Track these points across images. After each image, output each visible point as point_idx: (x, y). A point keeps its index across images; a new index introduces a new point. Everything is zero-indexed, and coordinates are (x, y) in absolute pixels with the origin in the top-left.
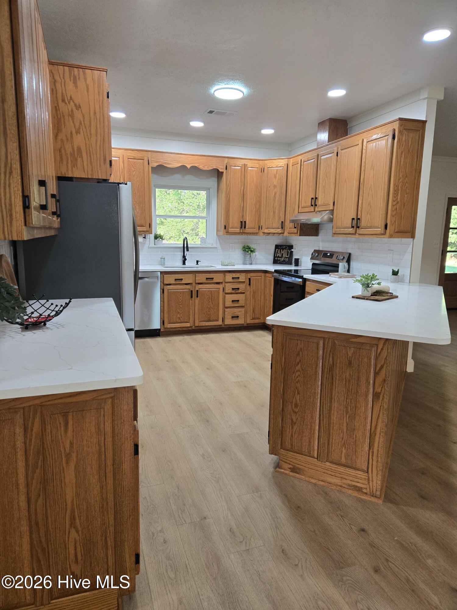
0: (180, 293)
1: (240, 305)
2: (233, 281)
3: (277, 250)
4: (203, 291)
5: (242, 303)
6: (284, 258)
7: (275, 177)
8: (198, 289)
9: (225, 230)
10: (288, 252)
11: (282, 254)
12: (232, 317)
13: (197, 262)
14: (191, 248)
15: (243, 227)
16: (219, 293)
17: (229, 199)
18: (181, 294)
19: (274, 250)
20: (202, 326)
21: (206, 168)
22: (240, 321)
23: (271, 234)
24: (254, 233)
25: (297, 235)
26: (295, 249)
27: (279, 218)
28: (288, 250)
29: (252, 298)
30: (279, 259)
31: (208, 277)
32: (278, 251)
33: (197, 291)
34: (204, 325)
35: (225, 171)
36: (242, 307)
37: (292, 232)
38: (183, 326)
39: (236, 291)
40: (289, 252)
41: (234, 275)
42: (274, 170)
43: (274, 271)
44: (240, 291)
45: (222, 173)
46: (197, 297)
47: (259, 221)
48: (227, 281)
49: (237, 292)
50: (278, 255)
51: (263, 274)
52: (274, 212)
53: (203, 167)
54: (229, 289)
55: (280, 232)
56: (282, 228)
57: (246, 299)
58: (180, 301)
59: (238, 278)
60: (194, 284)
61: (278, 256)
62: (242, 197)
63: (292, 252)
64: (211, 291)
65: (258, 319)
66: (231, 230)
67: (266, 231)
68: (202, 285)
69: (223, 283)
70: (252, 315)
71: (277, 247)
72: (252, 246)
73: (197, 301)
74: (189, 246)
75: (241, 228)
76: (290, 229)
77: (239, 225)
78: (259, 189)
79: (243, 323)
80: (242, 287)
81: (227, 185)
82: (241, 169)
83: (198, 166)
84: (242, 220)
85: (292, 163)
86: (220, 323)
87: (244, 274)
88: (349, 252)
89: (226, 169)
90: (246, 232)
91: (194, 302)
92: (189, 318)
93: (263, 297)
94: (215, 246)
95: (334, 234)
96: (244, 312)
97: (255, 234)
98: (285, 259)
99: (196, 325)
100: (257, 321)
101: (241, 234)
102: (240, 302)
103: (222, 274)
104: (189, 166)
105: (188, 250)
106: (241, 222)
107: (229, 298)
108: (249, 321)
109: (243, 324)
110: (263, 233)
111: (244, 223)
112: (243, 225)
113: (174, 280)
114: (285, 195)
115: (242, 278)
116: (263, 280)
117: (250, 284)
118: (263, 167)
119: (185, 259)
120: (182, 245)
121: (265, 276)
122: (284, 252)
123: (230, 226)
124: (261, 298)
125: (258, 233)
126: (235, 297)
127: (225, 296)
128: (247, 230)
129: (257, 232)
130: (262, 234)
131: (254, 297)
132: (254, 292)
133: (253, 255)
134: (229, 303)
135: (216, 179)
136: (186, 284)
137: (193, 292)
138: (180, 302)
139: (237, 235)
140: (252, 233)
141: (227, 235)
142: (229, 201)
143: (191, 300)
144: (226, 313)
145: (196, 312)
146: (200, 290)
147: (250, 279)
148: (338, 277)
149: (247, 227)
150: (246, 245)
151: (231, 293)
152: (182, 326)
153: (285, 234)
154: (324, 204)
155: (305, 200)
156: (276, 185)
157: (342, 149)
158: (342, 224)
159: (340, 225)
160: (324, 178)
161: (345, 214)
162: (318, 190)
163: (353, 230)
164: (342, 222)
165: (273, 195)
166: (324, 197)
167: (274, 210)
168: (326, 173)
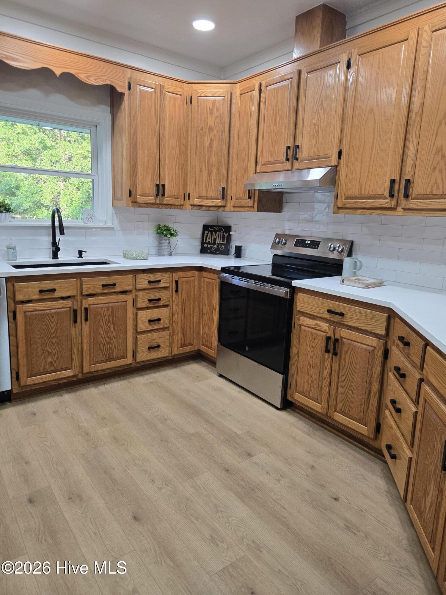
0: (52, 315)
1: (162, 327)
2: (149, 287)
3: (206, 232)
4: (98, 308)
5: (164, 322)
6: (218, 245)
7: (211, 113)
8: (87, 306)
9: (130, 198)
10: (224, 236)
11: (215, 239)
12: (150, 348)
13: (80, 253)
14: (68, 228)
15: (160, 195)
16: (125, 309)
17: (136, 144)
18: (53, 317)
19: (201, 232)
20: (97, 371)
21: (92, 81)
22: (163, 353)
23: (204, 208)
24: (177, 205)
25: (251, 209)
26: (235, 232)
27: (219, 181)
28: (223, 232)
29: (180, 313)
30: (209, 246)
31: (105, 283)
32: (208, 234)
33: (86, 309)
34: (100, 369)
35: (127, 92)
36: (165, 329)
37: (243, 204)
38: (60, 377)
39: (155, 303)
40: (226, 235)
41: (152, 277)
42: (209, 101)
43: (220, 269)
44: (161, 303)
45: (122, 95)
46: (86, 320)
47: (185, 186)
48: (139, 287)
49: (156, 305)
50: (208, 240)
51: (196, 273)
52: (210, 173)
53: (87, 77)
54: (143, 300)
55: (220, 204)
56: (223, 198)
57: (172, 315)
58: (52, 331)
59: (159, 281)
60: (79, 297)
61: (209, 242)
62: (157, 144)
63: (229, 236)
64: (112, 307)
65: (190, 345)
66: (140, 199)
67: (197, 202)
68: (94, 298)
69: (133, 292)
70: (181, 340)
71: (206, 228)
72: (172, 226)
73: (86, 328)
74: (64, 224)
75: (157, 195)
76: (237, 200)
77: (153, 191)
78: (184, 131)
79: (167, 355)
80: (164, 296)
81: (132, 118)
82: (155, 92)
83: (76, 73)
84: (158, 183)
85: (240, 91)
86: (129, 360)
87: (167, 275)
88: (350, 238)
89: (129, 89)
90: (165, 202)
91: (80, 330)
92: (72, 360)
93: (196, 309)
94: (109, 224)
95: (339, 208)
96: (168, 337)
97: (179, 207)
98: (220, 247)
99: (86, 370)
100: (188, 349)
101: (157, 206)
102: (161, 321)
103: (131, 276)
104: (58, 72)
105: (62, 233)
106: (157, 185)
107: (144, 316)
108: (176, 351)
109: (167, 357)
110: (191, 205)
111: (161, 187)
112: (160, 190)
113: (37, 292)
114: (227, 144)
115: (166, 280)
116: (197, 282)
117: (177, 291)
118: (189, 95)
119: (58, 249)
120: (51, 223)
121: (200, 277)
122: (218, 236)
123: (139, 192)
124: (194, 311)
125: (182, 205)
126: (154, 314)
127: (136, 313)
128: (166, 200)
129: (182, 203)
130: (190, 207)
131: (183, 311)
132: (183, 303)
133: (173, 239)
134: (143, 326)
135: (108, 109)
136: (63, 298)
137: (79, 313)
138: (53, 334)
139: (151, 207)
140: (174, 205)
141: (133, 206)
142: (136, 148)
143: (75, 327)
144: (139, 343)
145: (84, 348)
146: (92, 306)
147: (177, 282)
148: (363, 286)
149: (166, 195)
150: (162, 225)
151: (147, 308)
152: (57, 377)
153: (228, 208)
154: (315, 157)
155: (271, 151)
156: (212, 127)
157: (360, 53)
158: (361, 191)
159: (357, 193)
160: (316, 109)
161: (369, 172)
162: (300, 132)
163: (391, 201)
164: (361, 188)
165: (208, 144)
166: (316, 143)
167: (210, 169)
168: (320, 102)
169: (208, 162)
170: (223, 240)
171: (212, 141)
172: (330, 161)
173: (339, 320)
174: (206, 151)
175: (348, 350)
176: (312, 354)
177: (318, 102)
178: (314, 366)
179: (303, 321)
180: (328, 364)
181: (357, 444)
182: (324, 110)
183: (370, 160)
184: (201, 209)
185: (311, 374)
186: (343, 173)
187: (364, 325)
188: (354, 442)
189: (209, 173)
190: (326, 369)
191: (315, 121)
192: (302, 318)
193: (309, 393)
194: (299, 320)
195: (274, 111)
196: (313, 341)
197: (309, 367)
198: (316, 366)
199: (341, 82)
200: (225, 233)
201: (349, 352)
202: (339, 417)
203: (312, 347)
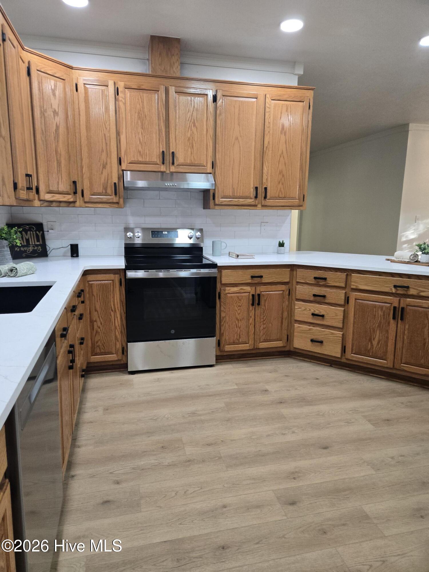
6: (34, 247)
10: (37, 235)
11: (28, 240)
23: (54, 204)
27: (68, 173)
28: (35, 231)
30: (22, 249)
40: (40, 234)
55: (71, 200)
56: (75, 193)
76: (93, 195)
95: (216, 205)
110: (42, 200)
118: (26, 64)
122: (30, 236)
130: (40, 202)
153: (78, 204)
154: (192, 164)
155: (140, 152)
156: (57, 110)
157: (224, 94)
158: (234, 193)
159: (231, 194)
160: (188, 126)
161: (238, 180)
162: (174, 140)
163: (255, 200)
164: (234, 191)
165: (54, 130)
166: (192, 153)
167: (58, 159)
168: (192, 121)
169: (56, 151)
170: (38, 241)
171: (57, 127)
172: (207, 169)
173: (258, 281)
174: (53, 137)
175: (267, 299)
176: (239, 312)
177: (190, 120)
178: (241, 319)
179: (229, 290)
180: (252, 314)
181: (265, 357)
182: (196, 128)
183: (239, 173)
184: (52, 205)
185: (239, 326)
186: (218, 179)
187: (276, 280)
188: (264, 357)
189: (59, 164)
190: (251, 317)
191: (189, 135)
192: (227, 288)
193: (238, 340)
194: (225, 290)
195: (140, 114)
196: (240, 302)
197: (237, 322)
198: (243, 319)
199: (210, 111)
200: (37, 232)
201: (267, 300)
202: (263, 345)
203: (239, 306)
